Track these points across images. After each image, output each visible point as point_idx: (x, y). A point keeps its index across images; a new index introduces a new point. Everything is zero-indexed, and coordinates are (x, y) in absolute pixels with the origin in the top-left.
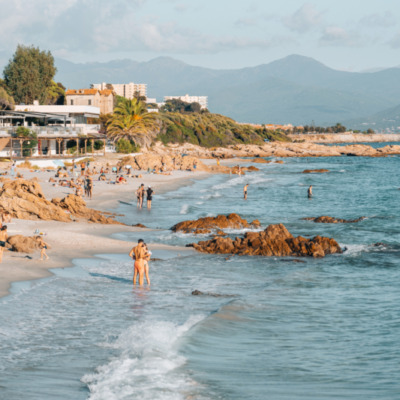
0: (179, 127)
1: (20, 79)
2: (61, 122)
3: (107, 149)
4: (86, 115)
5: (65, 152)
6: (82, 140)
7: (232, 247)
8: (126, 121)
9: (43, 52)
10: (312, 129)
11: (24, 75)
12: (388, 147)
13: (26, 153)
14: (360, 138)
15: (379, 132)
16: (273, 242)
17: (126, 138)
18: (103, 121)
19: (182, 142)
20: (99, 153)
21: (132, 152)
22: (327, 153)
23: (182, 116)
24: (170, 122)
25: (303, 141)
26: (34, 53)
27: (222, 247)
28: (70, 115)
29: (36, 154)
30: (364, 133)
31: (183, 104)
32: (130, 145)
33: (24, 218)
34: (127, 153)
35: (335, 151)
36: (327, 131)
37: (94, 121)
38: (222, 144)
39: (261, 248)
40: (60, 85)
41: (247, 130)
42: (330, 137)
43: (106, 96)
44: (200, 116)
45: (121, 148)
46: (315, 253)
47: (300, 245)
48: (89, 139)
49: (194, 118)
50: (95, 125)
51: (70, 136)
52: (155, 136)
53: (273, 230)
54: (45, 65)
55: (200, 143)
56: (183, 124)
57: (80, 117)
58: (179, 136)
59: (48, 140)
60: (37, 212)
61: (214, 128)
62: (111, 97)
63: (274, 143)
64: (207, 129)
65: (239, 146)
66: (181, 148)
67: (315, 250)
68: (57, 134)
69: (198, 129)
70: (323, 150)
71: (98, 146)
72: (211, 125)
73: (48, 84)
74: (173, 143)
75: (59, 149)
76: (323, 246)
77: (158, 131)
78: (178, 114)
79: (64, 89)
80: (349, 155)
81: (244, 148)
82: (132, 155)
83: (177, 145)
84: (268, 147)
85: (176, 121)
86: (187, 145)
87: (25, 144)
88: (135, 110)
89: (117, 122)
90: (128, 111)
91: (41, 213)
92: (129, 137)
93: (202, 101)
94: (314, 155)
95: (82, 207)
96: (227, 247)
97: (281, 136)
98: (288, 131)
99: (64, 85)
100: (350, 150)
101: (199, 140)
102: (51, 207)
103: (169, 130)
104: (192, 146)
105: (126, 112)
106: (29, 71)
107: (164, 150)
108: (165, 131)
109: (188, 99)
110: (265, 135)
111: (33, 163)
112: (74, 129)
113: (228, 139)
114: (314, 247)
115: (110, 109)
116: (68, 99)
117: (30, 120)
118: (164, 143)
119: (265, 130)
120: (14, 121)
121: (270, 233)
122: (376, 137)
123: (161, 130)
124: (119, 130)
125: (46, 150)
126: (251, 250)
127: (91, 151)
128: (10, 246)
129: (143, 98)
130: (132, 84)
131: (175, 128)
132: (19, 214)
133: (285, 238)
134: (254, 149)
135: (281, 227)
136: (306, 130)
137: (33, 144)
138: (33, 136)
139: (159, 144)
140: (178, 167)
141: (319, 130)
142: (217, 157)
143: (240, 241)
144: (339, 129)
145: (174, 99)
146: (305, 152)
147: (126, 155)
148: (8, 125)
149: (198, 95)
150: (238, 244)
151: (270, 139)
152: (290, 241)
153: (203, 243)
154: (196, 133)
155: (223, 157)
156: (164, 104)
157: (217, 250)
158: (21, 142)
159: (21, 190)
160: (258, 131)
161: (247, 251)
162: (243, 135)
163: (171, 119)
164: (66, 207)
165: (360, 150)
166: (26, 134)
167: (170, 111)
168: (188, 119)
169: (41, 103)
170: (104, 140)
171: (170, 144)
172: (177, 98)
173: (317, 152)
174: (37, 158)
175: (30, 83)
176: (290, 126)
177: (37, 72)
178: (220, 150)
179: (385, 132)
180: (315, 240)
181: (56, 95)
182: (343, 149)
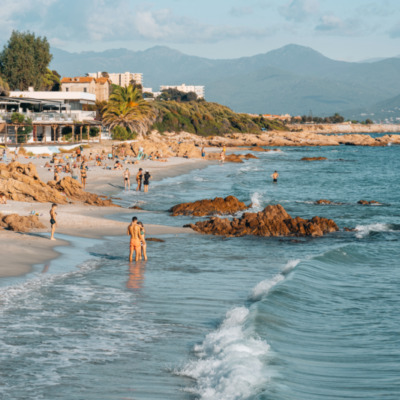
0: (175, 115)
1: (15, 66)
2: (56, 109)
3: (103, 137)
4: (81, 102)
5: (60, 139)
6: (78, 126)
7: (229, 227)
8: (122, 108)
9: (39, 39)
10: (310, 119)
11: (19, 62)
12: (387, 136)
13: (21, 140)
14: (359, 128)
15: (378, 122)
16: (271, 223)
17: (122, 125)
18: (99, 108)
19: (178, 131)
20: (95, 140)
21: (128, 139)
22: (325, 142)
23: (178, 105)
24: (166, 110)
25: (301, 130)
26: (29, 39)
27: (219, 228)
28: (66, 101)
29: (31, 140)
30: (362, 123)
31: (179, 93)
32: (126, 132)
33: (19, 200)
34: (123, 140)
35: (333, 140)
36: (325, 121)
37: (89, 108)
38: (219, 133)
39: (259, 229)
40: (55, 73)
41: (244, 119)
42: (327, 128)
43: (102, 84)
44: (197, 104)
45: (117, 135)
46: (314, 234)
47: (298, 225)
48: (85, 126)
49: (191, 106)
50: (91, 112)
51: (66, 122)
52: (151, 123)
53: (271, 211)
54: (41, 51)
55: (196, 132)
56: (179, 112)
57: (76, 104)
58: (176, 124)
59: (43, 126)
60: (33, 194)
61: (211, 117)
62: (106, 85)
63: (271, 132)
64: (204, 118)
65: (236, 135)
66: (177, 137)
67: (313, 231)
68: (52, 120)
69: (194, 117)
70: (322, 139)
71: (94, 133)
72: (208, 114)
73: (43, 71)
74: (170, 131)
75: (54, 136)
76: (321, 227)
77: (154, 119)
78: (174, 102)
79: (59, 76)
80: (348, 144)
81: (240, 138)
82: (128, 142)
83: (173, 134)
84: (266, 136)
85: (172, 109)
86: (184, 134)
87: (20, 130)
88: (131, 96)
89: (113, 109)
90: (124, 98)
91: (37, 195)
92: (125, 124)
93: (199, 91)
94: (312, 144)
95: (78, 189)
96: (224, 228)
97: (278, 125)
98: (286, 121)
99: (59, 72)
100: (349, 139)
101: (196, 129)
102: (47, 189)
103: (166, 118)
104: (188, 135)
105: (122, 99)
106: (23, 57)
107: (161, 139)
108: (161, 120)
109: (185, 89)
110: (263, 124)
111: (28, 149)
112: (69, 116)
113: (225, 128)
114: (313, 227)
115: (105, 97)
116: (63, 86)
117: (25, 106)
118: (161, 132)
119: (262, 119)
120: (9, 108)
121: (268, 213)
122: (375, 128)
123: (158, 118)
124: (115, 117)
125: (41, 137)
126: (249, 230)
127: (86, 138)
128: (6, 225)
129: (140, 87)
130: (128, 73)
131: (172, 116)
132: (14, 196)
133: (283, 219)
134: (252, 138)
135: (279, 208)
136: (303, 120)
137: (28, 131)
138: (29, 122)
139: (155, 133)
140: (175, 154)
141: (317, 120)
142: (214, 145)
143: (238, 222)
144: (337, 119)
145: (170, 89)
146: (303, 141)
147: (122, 142)
148: (3, 112)
149: (194, 84)
150: (236, 224)
151: (268, 128)
152: (288, 222)
153: (200, 224)
154: (192, 122)
155: (220, 145)
156: (160, 93)
157: (214, 230)
158: (16, 128)
159: (16, 173)
160: (255, 120)
161: (245, 231)
162: (241, 124)
163: (167, 108)
164: (61, 189)
165: (358, 139)
166: (20, 119)
167: (166, 100)
168: (185, 107)
169: (36, 89)
170: (99, 127)
171: (166, 133)
172: (173, 87)
173: (315, 142)
174: (32, 145)
175: (25, 70)
176: (287, 116)
177: (32, 58)
178: (216, 139)
179: (384, 122)
180: (314, 220)
181: (51, 83)
182: (342, 138)
